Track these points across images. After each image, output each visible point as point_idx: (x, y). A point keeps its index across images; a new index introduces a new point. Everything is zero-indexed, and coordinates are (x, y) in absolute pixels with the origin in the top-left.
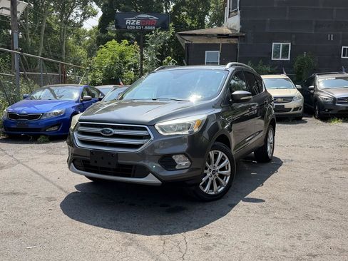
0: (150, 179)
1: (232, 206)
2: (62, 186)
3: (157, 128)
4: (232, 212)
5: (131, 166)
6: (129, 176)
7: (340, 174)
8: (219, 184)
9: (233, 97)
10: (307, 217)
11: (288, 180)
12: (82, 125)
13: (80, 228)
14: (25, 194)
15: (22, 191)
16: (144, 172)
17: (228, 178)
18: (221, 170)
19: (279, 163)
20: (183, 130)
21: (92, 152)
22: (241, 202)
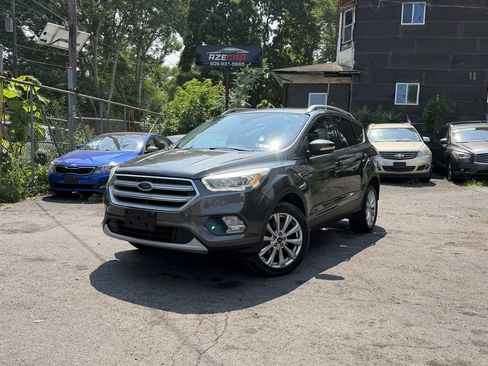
0: (194, 245)
1: (300, 283)
2: (99, 252)
3: (204, 182)
4: (297, 291)
5: (171, 228)
6: (170, 242)
9: (311, 147)
12: (119, 178)
13: (105, 302)
14: (53, 260)
15: (51, 256)
16: (187, 236)
17: (299, 248)
18: (290, 237)
19: (381, 233)
20: (240, 184)
21: (127, 210)
22: (314, 279)
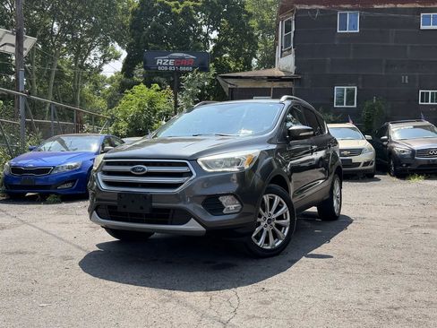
0: (192, 226)
1: (293, 262)
2: (79, 244)
3: (200, 163)
4: (293, 268)
5: (168, 210)
6: (166, 223)
7: (424, 230)
8: (276, 236)
9: (290, 132)
10: (385, 271)
11: (360, 236)
12: (108, 164)
14: (34, 253)
15: (30, 249)
16: (185, 216)
17: (287, 229)
18: (279, 218)
19: (348, 221)
20: (232, 165)
21: (120, 195)
22: (304, 258)
